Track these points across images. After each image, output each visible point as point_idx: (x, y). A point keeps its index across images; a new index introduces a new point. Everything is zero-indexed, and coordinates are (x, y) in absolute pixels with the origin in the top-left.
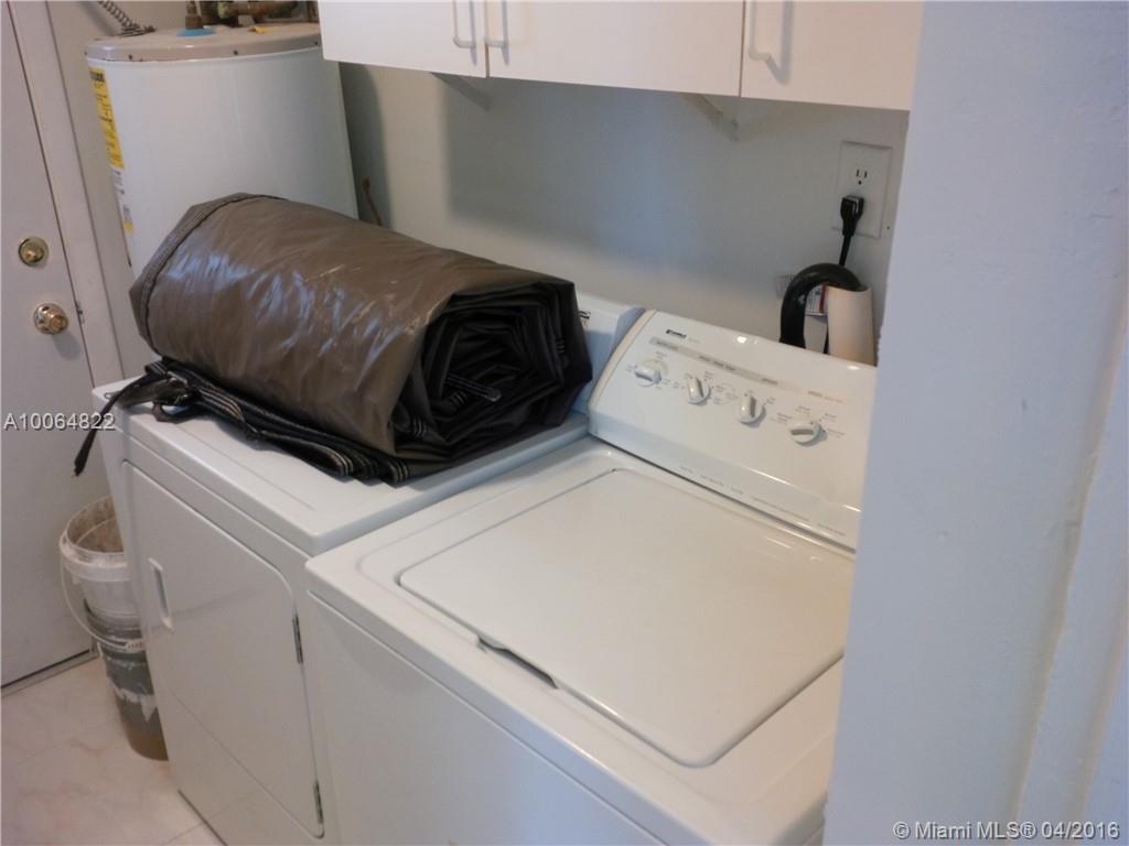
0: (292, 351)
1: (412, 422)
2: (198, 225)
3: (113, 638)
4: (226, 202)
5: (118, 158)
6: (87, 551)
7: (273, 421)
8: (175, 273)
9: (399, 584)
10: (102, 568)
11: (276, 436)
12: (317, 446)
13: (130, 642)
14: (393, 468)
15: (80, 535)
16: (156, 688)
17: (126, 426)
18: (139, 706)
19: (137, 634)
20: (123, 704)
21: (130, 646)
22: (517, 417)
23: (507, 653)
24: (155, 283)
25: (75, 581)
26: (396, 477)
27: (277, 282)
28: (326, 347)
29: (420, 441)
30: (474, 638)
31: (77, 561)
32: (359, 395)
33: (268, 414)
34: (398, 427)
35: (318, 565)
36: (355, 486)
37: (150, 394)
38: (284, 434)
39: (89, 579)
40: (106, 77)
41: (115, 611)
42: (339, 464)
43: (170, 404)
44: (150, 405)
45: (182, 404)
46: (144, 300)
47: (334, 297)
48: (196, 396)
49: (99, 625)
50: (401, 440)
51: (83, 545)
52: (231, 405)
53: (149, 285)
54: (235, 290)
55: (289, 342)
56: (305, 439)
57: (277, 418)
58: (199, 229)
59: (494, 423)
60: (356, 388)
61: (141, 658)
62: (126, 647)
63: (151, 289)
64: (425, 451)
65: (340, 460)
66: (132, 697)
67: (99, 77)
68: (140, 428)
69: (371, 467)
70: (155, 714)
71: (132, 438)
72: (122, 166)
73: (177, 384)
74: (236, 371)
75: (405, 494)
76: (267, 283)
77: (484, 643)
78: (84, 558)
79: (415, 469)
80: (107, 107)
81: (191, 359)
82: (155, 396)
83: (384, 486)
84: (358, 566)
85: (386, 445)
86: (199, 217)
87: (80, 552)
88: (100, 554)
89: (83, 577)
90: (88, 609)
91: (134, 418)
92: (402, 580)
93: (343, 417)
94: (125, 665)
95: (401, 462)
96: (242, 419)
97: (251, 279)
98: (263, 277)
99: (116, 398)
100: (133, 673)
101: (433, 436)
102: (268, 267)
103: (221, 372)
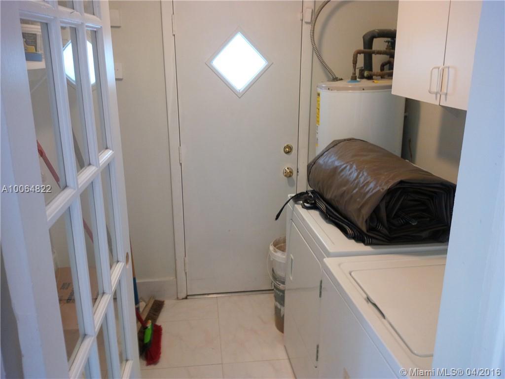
0: (345, 191)
1: (377, 224)
2: (333, 147)
3: (278, 282)
4: (345, 140)
5: (318, 121)
6: (277, 250)
7: (335, 215)
8: (321, 161)
9: (351, 275)
10: (279, 256)
11: (333, 219)
12: (344, 225)
13: (282, 285)
14: (366, 238)
15: (277, 245)
16: (285, 305)
17: (293, 207)
18: (280, 310)
19: (283, 283)
20: (276, 308)
21: (281, 286)
22: (425, 234)
23: (375, 305)
24: (314, 163)
25: (271, 259)
26: (366, 242)
27: (348, 167)
28: (355, 191)
29: (379, 231)
30: (365, 296)
31: (273, 252)
32: (359, 210)
33: (335, 213)
34: (371, 224)
35: (328, 261)
36: (353, 242)
37: (302, 198)
38: (337, 219)
39: (276, 259)
40: (321, 95)
41: (280, 273)
42: (349, 233)
43: (308, 203)
44: (301, 202)
45: (311, 204)
46: (310, 168)
47: (363, 175)
48: (315, 203)
49: (275, 277)
50: (370, 229)
51: (277, 248)
52: (322, 206)
53: (313, 164)
54: (336, 168)
55: (345, 188)
56: (342, 222)
57: (337, 215)
58: (333, 148)
59: (414, 234)
60: (359, 207)
61: (283, 292)
62: (280, 286)
63: (313, 166)
64: (380, 236)
65: (349, 231)
66: (279, 306)
67: (319, 95)
68: (297, 209)
69: (359, 237)
70: (284, 315)
71: (294, 213)
72: (319, 124)
73: (311, 196)
74: (328, 196)
75: (368, 248)
76: (346, 167)
77: (368, 300)
78: (275, 251)
79: (374, 241)
80: (319, 105)
81: (318, 191)
82: (303, 200)
83: (362, 245)
84: (339, 265)
85: (364, 229)
86: (335, 144)
87: (274, 249)
88: (280, 251)
89: (274, 258)
90: (273, 270)
91: (296, 205)
92: (352, 273)
93: (354, 217)
94: (279, 293)
95: (369, 237)
96: (325, 211)
97: (341, 166)
98: (344, 166)
99: (292, 198)
100: (280, 298)
101: (385, 231)
102: (347, 163)
103: (325, 196)
